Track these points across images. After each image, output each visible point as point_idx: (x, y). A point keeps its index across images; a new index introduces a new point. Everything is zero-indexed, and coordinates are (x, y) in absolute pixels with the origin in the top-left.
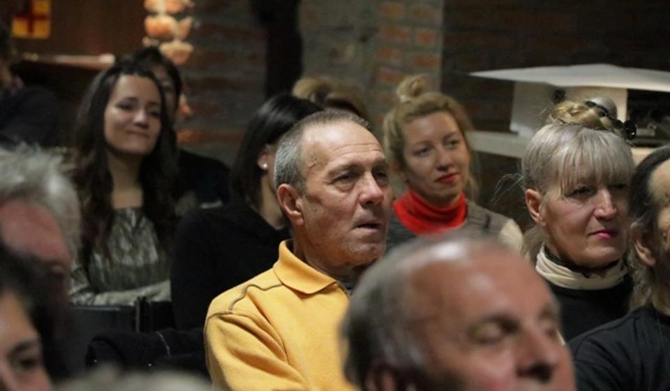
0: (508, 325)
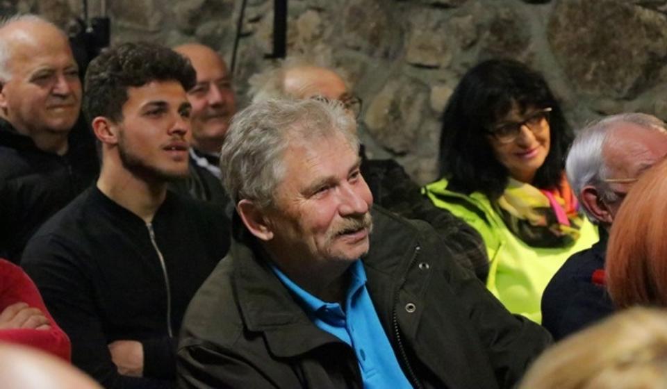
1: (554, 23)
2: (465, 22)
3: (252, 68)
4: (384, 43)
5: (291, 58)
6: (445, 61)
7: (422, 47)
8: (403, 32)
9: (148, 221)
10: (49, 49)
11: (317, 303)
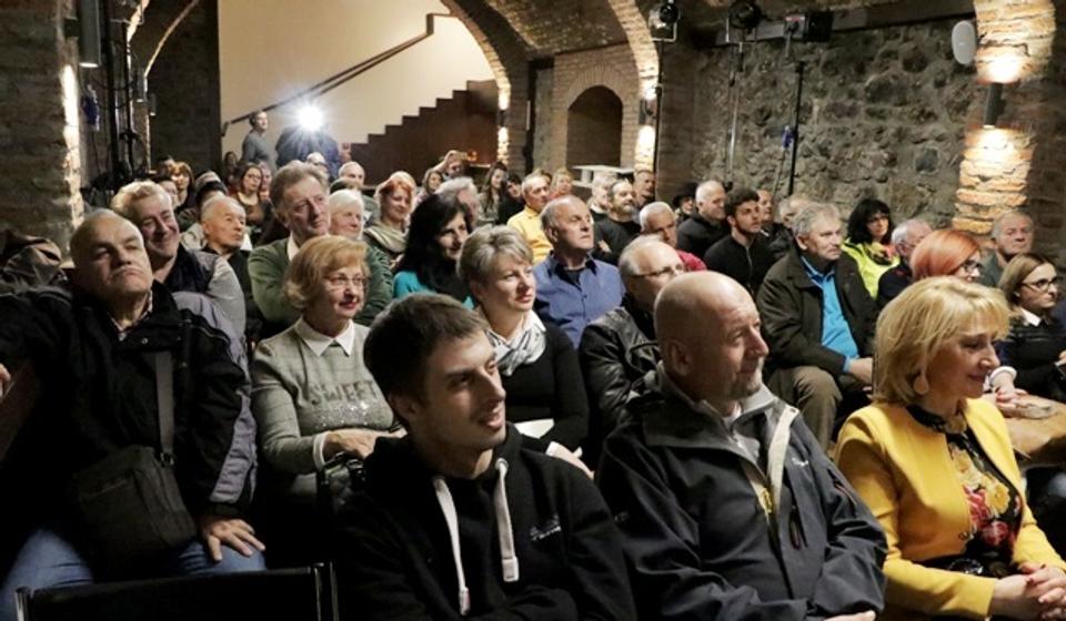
0: (579, 218)
1: (887, 191)
2: (856, 188)
3: (780, 200)
4: (826, 194)
5: (793, 196)
6: (848, 201)
7: (840, 196)
8: (833, 190)
9: (747, 249)
10: (718, 192)
11: (816, 273)
